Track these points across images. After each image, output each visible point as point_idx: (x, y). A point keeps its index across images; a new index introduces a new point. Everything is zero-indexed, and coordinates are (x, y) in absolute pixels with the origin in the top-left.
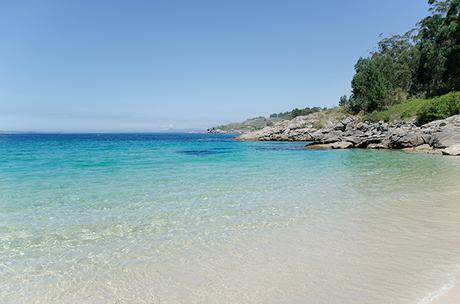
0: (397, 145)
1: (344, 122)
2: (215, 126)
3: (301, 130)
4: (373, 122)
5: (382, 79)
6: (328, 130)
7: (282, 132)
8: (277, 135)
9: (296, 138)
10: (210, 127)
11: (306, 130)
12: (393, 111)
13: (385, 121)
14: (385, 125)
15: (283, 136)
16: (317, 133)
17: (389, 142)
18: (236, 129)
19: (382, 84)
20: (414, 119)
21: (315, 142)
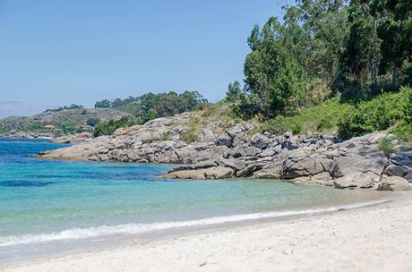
0: (289, 174)
1: (232, 132)
3: (161, 144)
4: (276, 133)
5: (292, 63)
6: (205, 145)
7: (129, 146)
8: (120, 152)
9: (153, 157)
11: (169, 144)
12: (306, 117)
13: (295, 133)
14: (293, 139)
15: (131, 153)
16: (188, 150)
17: (280, 168)
18: (21, 128)
19: (291, 73)
20: (335, 131)
21: (182, 165)
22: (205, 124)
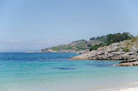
2: (47, 47)
3: (115, 53)
6: (132, 53)
7: (103, 54)
8: (100, 56)
9: (112, 58)
10: (44, 48)
11: (118, 53)
15: (104, 57)
16: (126, 55)
18: (64, 49)
21: (124, 60)
22: (132, 45)
